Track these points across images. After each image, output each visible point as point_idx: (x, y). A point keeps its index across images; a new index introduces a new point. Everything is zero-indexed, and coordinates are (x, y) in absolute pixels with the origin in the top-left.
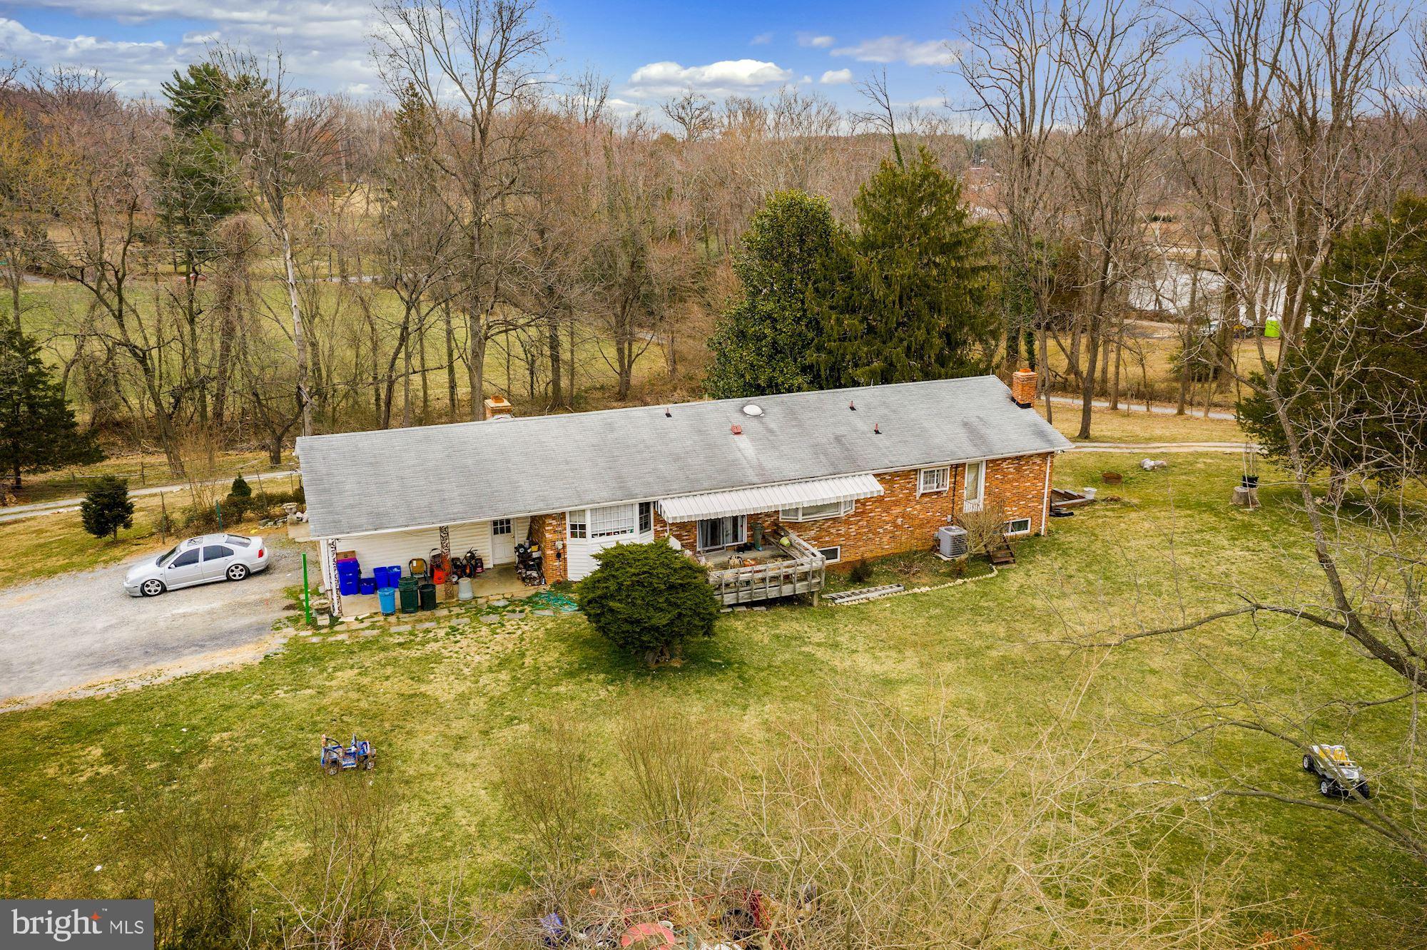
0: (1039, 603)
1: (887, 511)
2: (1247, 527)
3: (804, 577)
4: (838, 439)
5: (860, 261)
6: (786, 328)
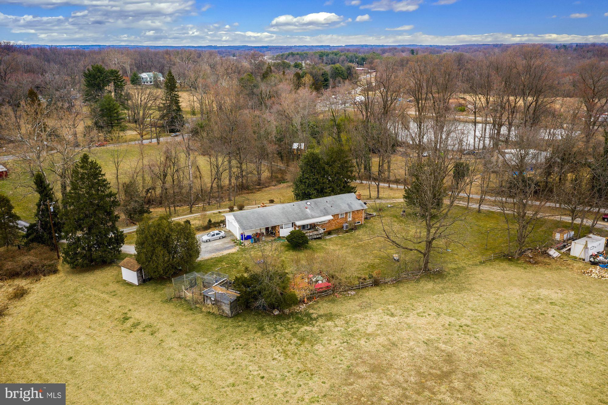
0: (360, 237)
1: (334, 221)
2: (402, 221)
3: (320, 234)
4: (325, 208)
5: (327, 167)
6: (311, 181)
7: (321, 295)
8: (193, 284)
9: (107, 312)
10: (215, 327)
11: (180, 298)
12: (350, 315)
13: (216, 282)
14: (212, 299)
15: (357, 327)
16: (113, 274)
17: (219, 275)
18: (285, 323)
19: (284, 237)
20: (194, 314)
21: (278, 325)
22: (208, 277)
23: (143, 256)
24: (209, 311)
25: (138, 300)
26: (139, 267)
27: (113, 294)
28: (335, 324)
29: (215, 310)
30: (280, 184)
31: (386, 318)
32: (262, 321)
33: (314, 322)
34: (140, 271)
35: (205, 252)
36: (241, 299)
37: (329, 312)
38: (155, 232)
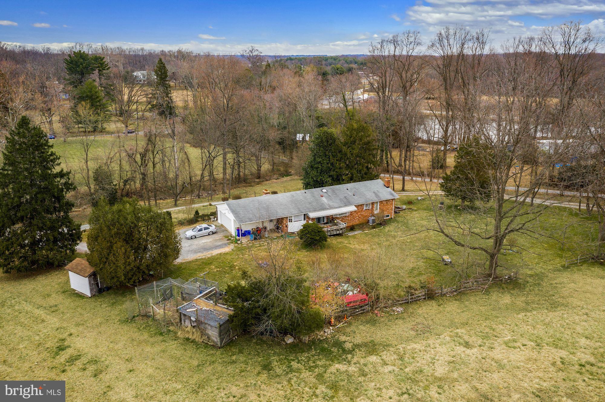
0: (392, 233)
1: (357, 213)
2: (440, 215)
3: (341, 229)
4: (345, 197)
5: (344, 149)
6: (325, 166)
7: (354, 313)
8: (167, 297)
9: (37, 338)
10: (195, 363)
11: (146, 316)
12: (403, 346)
13: (201, 293)
14: (192, 318)
15: (418, 365)
16: (60, 280)
17: (205, 282)
18: (303, 357)
19: (293, 233)
20: (165, 341)
21: (293, 360)
22: (189, 286)
23: (96, 254)
24: (187, 336)
25: (86, 319)
26: (92, 271)
27: (54, 309)
28: (382, 360)
29: (196, 336)
30: (283, 177)
31: (460, 349)
32: (269, 355)
33: (349, 356)
34: (93, 276)
35: (189, 251)
36: (235, 319)
37: (369, 339)
38: (113, 220)
